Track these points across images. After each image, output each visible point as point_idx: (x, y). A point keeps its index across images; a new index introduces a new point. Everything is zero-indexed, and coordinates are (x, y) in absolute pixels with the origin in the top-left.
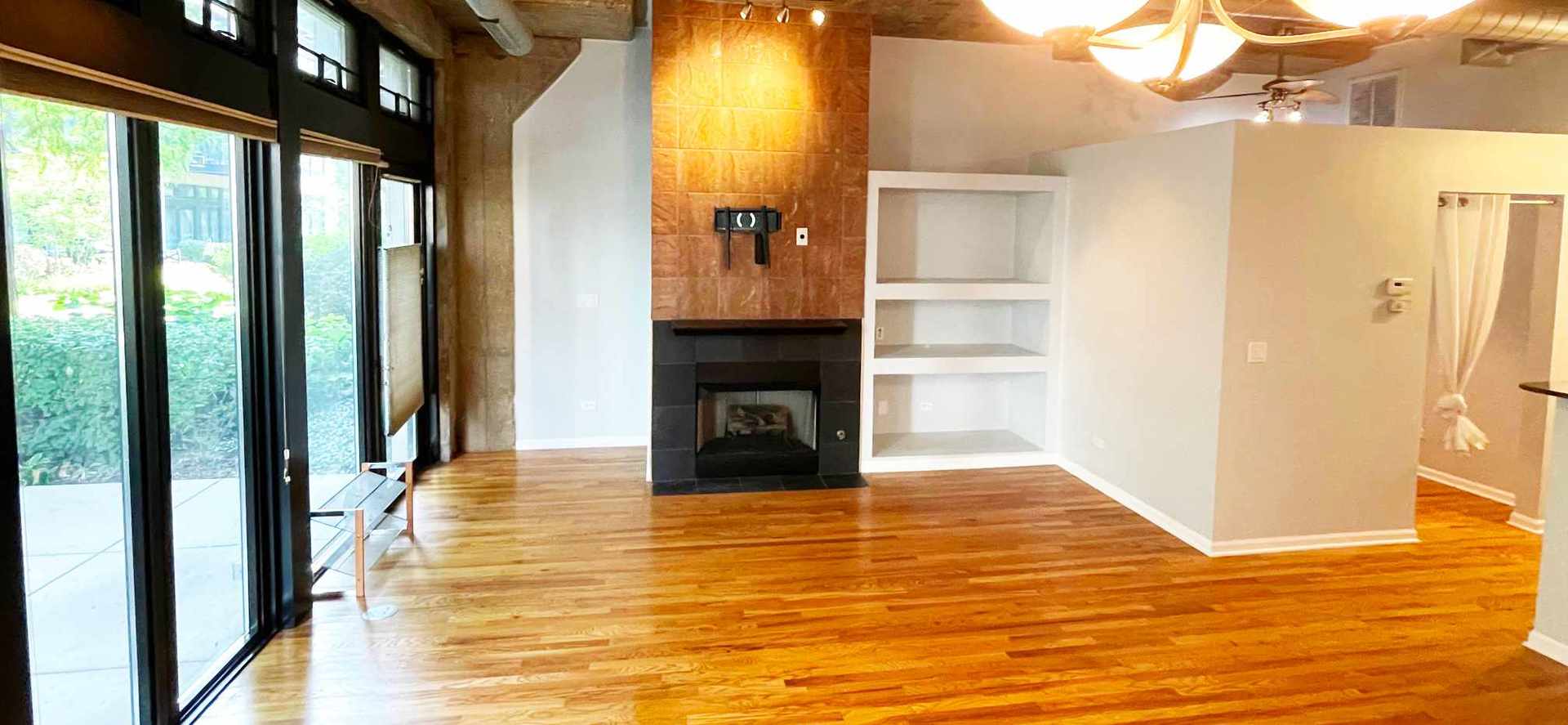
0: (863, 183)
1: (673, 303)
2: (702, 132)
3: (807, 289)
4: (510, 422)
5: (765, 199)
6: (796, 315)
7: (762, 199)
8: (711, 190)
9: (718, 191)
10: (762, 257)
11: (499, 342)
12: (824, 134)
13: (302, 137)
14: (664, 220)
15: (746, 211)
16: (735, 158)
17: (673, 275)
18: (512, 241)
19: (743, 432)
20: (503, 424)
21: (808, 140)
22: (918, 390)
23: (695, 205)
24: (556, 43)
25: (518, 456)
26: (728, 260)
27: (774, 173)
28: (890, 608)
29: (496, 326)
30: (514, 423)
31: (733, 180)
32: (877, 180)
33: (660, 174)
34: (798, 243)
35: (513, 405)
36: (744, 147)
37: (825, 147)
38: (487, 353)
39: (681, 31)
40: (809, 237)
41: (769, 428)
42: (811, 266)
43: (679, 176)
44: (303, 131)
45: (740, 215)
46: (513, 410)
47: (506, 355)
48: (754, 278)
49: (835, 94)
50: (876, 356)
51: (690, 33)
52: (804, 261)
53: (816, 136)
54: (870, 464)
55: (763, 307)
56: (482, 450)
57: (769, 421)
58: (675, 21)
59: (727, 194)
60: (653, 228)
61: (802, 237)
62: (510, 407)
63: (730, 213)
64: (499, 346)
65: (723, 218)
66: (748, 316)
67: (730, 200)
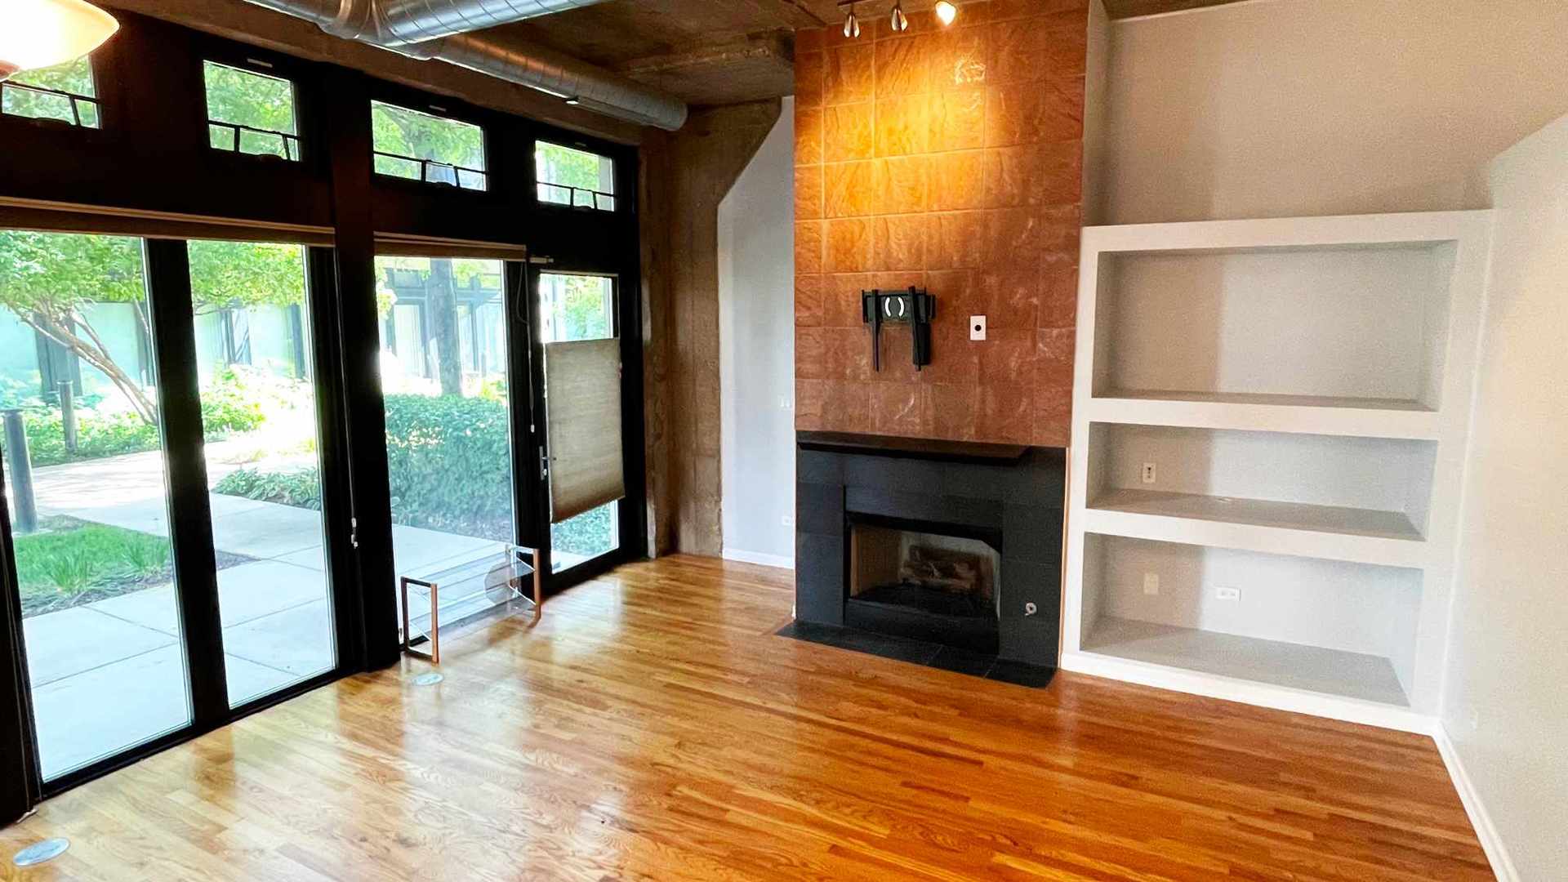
0: (1073, 246)
1: (817, 410)
2: (851, 196)
3: (983, 402)
4: (716, 528)
5: (929, 277)
6: (969, 435)
7: (925, 276)
8: (860, 268)
9: (868, 270)
10: (925, 355)
11: (707, 442)
12: (1014, 180)
13: (376, 240)
14: (809, 309)
15: (893, 295)
16: (890, 225)
17: (817, 376)
18: (717, 336)
19: (912, 581)
20: (711, 529)
21: (989, 190)
22: (1213, 567)
23: (842, 288)
24: (756, 107)
25: (726, 565)
26: (879, 360)
27: (941, 240)
28: (835, 849)
29: (704, 426)
30: (720, 529)
31: (889, 254)
32: (1096, 241)
33: (803, 251)
34: (972, 338)
35: (720, 510)
36: (902, 208)
37: (1013, 196)
38: (697, 454)
39: (826, 69)
40: (987, 328)
41: (948, 582)
42: (990, 371)
43: (824, 253)
44: (376, 233)
45: (888, 300)
46: (719, 516)
47: (712, 456)
48: (912, 383)
49: (1028, 119)
50: (1090, 505)
51: (836, 68)
52: (981, 362)
53: (1000, 180)
54: (1074, 659)
55: (925, 423)
56: (694, 553)
57: (948, 572)
58: (819, 56)
59: (879, 273)
60: (797, 320)
61: (978, 328)
62: (717, 511)
63: (878, 297)
64: (706, 447)
65: (872, 302)
66: (906, 433)
67: (883, 281)
